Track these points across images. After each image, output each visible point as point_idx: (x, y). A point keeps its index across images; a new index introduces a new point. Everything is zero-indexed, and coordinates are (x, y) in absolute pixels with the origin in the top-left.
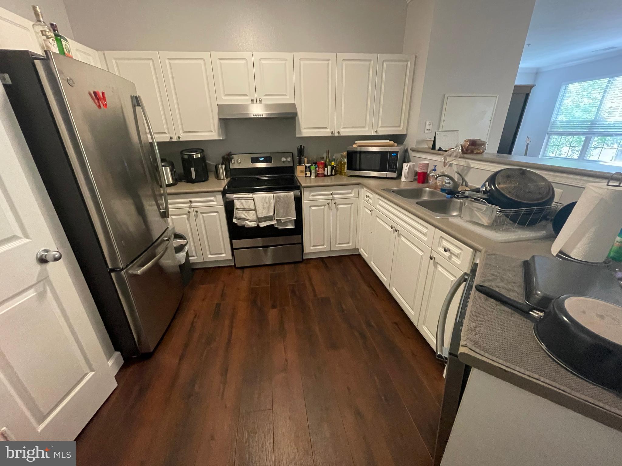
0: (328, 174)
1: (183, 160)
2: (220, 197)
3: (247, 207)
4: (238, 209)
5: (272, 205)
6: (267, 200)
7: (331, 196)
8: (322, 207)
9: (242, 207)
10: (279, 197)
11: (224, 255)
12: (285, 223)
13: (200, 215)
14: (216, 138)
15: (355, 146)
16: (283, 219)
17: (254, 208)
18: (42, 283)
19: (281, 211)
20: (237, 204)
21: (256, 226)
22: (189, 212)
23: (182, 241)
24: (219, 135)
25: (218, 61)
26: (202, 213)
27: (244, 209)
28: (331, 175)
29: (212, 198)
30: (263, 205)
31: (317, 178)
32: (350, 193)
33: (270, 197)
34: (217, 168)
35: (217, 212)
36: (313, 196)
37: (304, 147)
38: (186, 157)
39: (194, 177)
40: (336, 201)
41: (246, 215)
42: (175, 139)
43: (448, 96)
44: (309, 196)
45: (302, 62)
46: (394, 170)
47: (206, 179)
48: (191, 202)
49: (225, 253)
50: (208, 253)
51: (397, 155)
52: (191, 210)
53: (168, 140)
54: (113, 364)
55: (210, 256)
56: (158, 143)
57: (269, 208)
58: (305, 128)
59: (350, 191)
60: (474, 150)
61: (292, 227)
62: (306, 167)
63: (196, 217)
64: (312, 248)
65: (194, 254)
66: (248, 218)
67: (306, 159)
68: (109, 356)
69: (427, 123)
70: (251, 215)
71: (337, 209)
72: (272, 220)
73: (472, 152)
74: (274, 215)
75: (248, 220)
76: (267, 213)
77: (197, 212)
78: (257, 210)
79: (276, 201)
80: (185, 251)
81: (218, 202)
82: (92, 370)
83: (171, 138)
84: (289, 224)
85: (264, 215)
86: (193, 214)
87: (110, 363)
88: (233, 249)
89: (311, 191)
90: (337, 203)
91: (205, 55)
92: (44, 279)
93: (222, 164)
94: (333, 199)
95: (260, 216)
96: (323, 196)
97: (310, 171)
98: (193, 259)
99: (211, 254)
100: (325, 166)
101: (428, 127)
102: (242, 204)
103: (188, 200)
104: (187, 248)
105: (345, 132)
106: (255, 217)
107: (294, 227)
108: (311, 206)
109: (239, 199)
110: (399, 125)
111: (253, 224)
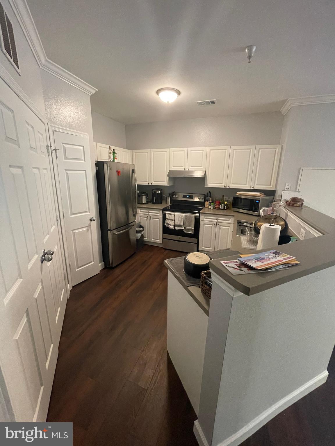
0: (222, 208)
1: (152, 193)
2: (161, 212)
3: (171, 218)
4: (167, 219)
5: (183, 219)
6: (181, 216)
7: (216, 220)
8: (211, 226)
9: (169, 218)
10: (186, 216)
11: (159, 240)
12: (189, 230)
13: (152, 219)
14: (166, 185)
15: (237, 194)
16: (187, 228)
17: (174, 219)
18: (89, 227)
19: (187, 224)
20: (167, 216)
21: (174, 228)
22: (147, 217)
23: (141, 229)
24: (168, 184)
25: (172, 152)
26: (153, 218)
27: (170, 219)
28: (224, 209)
29: (158, 212)
30: (179, 219)
31: (214, 210)
32: (229, 220)
33: (182, 215)
34: (166, 198)
35: (159, 219)
36: (206, 218)
37: (211, 192)
38: (154, 192)
39: (154, 201)
40: (219, 223)
41: (170, 222)
42: (150, 184)
43: (303, 169)
44: (204, 218)
45: (211, 151)
46: (257, 211)
47: (161, 203)
48: (149, 212)
49: (160, 240)
50: (152, 237)
51: (259, 202)
52: (149, 216)
53: (147, 184)
54: (101, 265)
55: (152, 239)
56: (138, 185)
57: (181, 221)
58: (210, 183)
59: (228, 219)
60: (294, 204)
61: (192, 233)
62: (209, 203)
63: (150, 219)
64: (203, 248)
65: (146, 237)
66: (171, 224)
67: (211, 199)
68: (100, 262)
69: (287, 184)
70: (172, 223)
71: (220, 228)
72: (182, 227)
73: (293, 205)
74: (183, 225)
75: (170, 225)
76: (180, 223)
77: (150, 217)
78: (175, 220)
79: (185, 218)
80: (141, 233)
81: (159, 214)
82: (94, 262)
83: (149, 184)
84: (191, 231)
85: (178, 224)
86: (149, 218)
87: (100, 265)
88: (163, 238)
89: (205, 216)
90: (219, 225)
91: (167, 150)
92: (90, 226)
93: (169, 197)
94: (218, 222)
95: (176, 224)
96: (212, 219)
97: (211, 205)
98: (146, 239)
99: (153, 239)
100: (220, 204)
101: (286, 187)
102: (169, 216)
103: (148, 211)
104: (143, 233)
105: (232, 186)
106: (173, 224)
107: (193, 233)
108: (204, 224)
109: (168, 214)
110: (270, 184)
111: (172, 227)
